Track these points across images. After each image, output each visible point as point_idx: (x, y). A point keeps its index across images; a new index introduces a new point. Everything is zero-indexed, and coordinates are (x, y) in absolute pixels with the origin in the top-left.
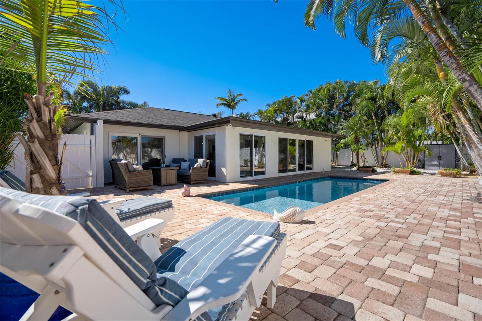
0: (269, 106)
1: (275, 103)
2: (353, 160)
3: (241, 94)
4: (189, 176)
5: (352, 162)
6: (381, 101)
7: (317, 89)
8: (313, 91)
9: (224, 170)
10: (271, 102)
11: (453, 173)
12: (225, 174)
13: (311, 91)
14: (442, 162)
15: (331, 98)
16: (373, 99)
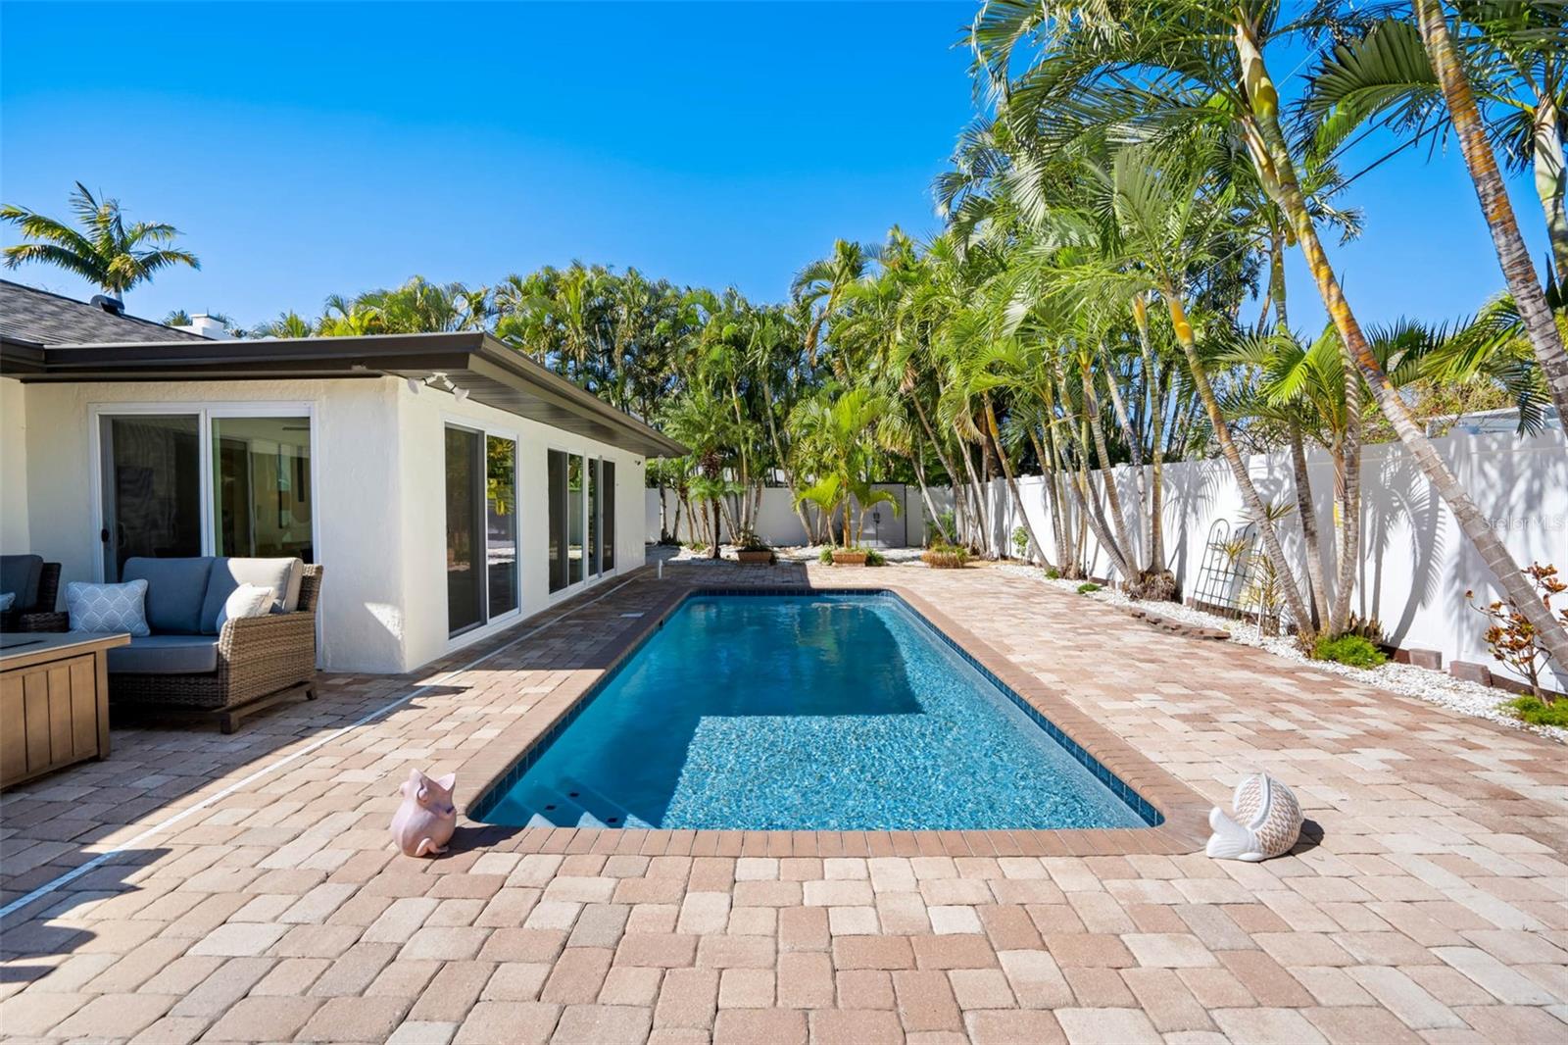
0: (339, 304)
1: (367, 300)
2: (665, 525)
3: (166, 229)
4: (214, 674)
5: (664, 532)
6: (760, 352)
7: (537, 278)
8: (524, 283)
9: (384, 615)
10: (351, 295)
11: (955, 558)
12: (395, 631)
13: (517, 282)
14: (881, 527)
15: (599, 318)
16: (739, 343)
